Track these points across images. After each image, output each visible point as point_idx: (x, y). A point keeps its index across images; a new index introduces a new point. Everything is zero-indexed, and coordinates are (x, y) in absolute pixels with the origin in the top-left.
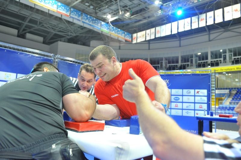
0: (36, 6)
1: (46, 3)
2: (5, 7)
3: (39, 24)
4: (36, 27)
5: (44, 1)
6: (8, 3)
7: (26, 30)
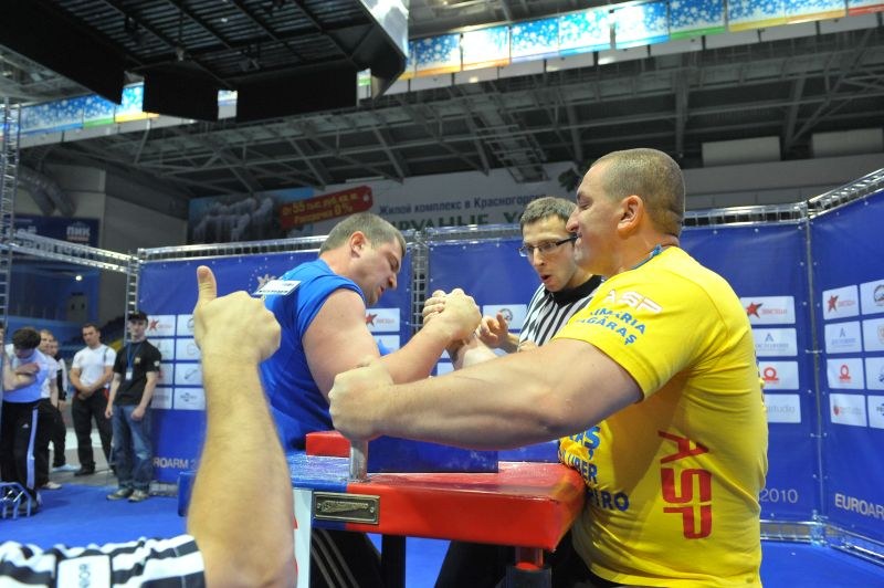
0: (762, 34)
1: (794, 5)
2: (695, 83)
3: (832, 87)
4: (822, 101)
5: (783, 4)
6: (693, 68)
7: (802, 124)
